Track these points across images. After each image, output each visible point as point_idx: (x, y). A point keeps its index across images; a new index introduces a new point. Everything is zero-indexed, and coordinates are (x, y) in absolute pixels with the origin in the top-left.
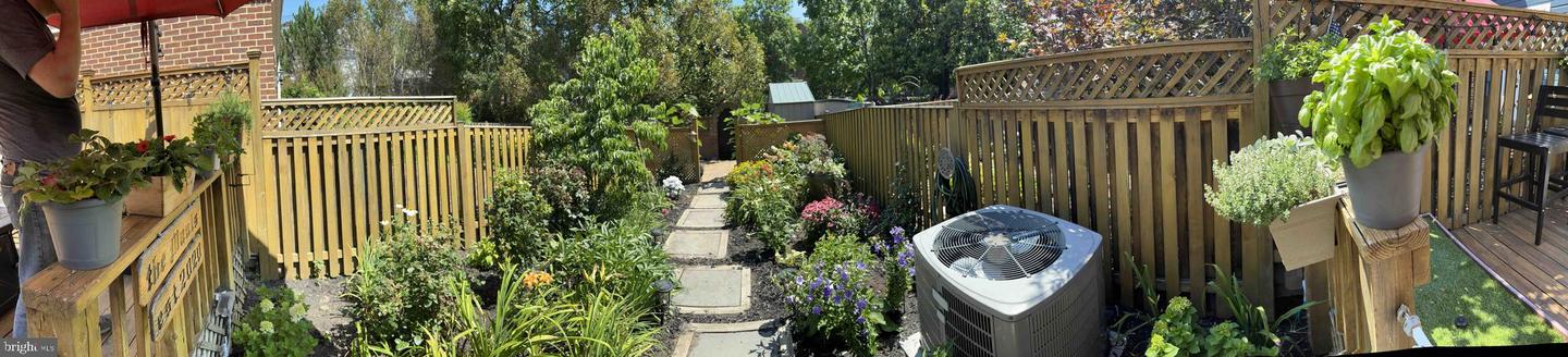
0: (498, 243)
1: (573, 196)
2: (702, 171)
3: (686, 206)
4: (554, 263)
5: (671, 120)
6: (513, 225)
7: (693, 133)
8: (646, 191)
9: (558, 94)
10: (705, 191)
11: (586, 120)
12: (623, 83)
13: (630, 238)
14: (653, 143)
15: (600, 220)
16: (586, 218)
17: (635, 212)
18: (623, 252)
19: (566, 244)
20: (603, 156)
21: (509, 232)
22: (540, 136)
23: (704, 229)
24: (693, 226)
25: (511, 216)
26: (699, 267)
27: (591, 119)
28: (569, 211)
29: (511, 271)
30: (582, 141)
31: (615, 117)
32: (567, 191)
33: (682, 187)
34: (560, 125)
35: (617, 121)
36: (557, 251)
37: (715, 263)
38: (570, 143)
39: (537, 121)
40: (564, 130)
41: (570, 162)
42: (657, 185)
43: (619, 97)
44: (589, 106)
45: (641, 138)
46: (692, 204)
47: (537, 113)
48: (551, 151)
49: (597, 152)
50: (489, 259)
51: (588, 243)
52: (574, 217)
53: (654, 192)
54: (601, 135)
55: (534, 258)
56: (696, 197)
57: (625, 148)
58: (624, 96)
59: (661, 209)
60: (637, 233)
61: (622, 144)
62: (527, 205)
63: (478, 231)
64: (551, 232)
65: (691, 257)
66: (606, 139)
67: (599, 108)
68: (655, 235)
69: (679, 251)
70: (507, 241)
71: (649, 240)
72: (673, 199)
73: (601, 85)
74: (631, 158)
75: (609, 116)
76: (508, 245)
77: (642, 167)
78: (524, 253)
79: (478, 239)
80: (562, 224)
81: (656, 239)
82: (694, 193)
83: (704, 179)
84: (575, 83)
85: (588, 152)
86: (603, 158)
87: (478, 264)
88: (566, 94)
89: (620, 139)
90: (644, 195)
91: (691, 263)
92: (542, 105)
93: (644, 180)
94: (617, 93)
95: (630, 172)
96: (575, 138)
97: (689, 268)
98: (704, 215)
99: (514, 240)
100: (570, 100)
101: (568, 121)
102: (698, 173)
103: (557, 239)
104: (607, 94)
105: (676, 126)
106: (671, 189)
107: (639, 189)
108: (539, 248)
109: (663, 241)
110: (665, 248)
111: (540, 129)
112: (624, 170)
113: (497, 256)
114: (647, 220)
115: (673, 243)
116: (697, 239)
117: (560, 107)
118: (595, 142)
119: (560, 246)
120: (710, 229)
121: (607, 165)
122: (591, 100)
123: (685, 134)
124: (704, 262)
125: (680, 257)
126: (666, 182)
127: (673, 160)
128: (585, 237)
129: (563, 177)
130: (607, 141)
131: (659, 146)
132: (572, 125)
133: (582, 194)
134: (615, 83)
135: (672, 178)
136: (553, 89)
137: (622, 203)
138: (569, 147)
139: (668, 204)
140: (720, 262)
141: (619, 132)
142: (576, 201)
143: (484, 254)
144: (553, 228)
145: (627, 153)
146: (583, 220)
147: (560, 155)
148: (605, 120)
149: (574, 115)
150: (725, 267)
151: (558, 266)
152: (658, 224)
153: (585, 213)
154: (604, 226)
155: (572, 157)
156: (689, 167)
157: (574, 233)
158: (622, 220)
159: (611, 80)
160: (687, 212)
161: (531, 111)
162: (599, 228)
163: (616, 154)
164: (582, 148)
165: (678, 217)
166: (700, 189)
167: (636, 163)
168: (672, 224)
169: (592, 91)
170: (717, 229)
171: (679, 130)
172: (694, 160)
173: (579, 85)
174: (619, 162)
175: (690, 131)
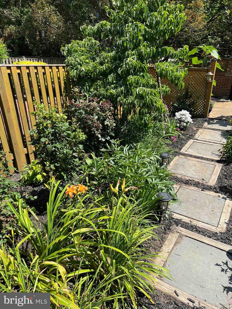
0: (44, 166)
1: (103, 124)
2: (211, 108)
3: (191, 137)
4: (89, 175)
5: (191, 61)
6: (55, 150)
7: (211, 74)
8: (160, 121)
9: (89, 35)
10: (210, 126)
11: (114, 59)
12: (150, 26)
13: (144, 158)
14: (173, 82)
15: (123, 144)
16: (112, 141)
17: (150, 137)
18: (138, 168)
19: (97, 162)
20: (128, 91)
21: (52, 156)
22: (73, 73)
23: (202, 158)
24: (194, 154)
25: (52, 143)
26: (192, 188)
27: (120, 58)
28: (100, 136)
29: (57, 185)
30: (110, 78)
31: (141, 58)
32: (98, 120)
33: (191, 120)
34: (92, 64)
35: (142, 61)
36: (91, 167)
37: (205, 188)
38: (100, 79)
39: (70, 59)
40: (95, 68)
41: (100, 95)
42: (170, 116)
43: (145, 39)
44: (117, 47)
45: (162, 76)
46: (196, 136)
47: (69, 52)
48: (84, 85)
49: (123, 88)
50: (39, 177)
51: (113, 160)
52: (103, 140)
53: (167, 123)
54: (128, 73)
55: (74, 174)
56: (201, 130)
57: (147, 85)
58: (150, 39)
59: (170, 136)
60: (149, 155)
61: (144, 81)
62: (65, 134)
63: (27, 156)
64: (86, 152)
65: (187, 178)
66: (131, 76)
67: (126, 49)
68: (163, 158)
69: (179, 172)
70: (51, 163)
71: (158, 160)
72: (182, 130)
73: (129, 28)
74: (151, 94)
75: (135, 56)
76: (52, 166)
77: (160, 103)
78: (66, 171)
79: (29, 162)
80: (94, 146)
81: (163, 161)
82: (200, 127)
83: (212, 115)
84: (105, 25)
85: (116, 88)
86: (128, 93)
87: (31, 182)
88: (97, 35)
89: (143, 76)
90: (158, 124)
91: (187, 183)
92: (74, 44)
93: (160, 113)
94: (143, 36)
95: (149, 107)
96: (105, 74)
97: (184, 186)
98: (204, 147)
99: (57, 162)
100: (100, 41)
101: (98, 60)
102: (208, 109)
103: (91, 157)
104: (134, 37)
105: (195, 66)
106: (180, 121)
107: (155, 119)
108: (77, 166)
109: (169, 163)
110: (169, 168)
111: (73, 67)
112: (144, 104)
113: (45, 174)
114: (158, 145)
115: (176, 165)
116: (195, 165)
117: (92, 46)
118: (122, 79)
119: (93, 163)
120: (207, 159)
121: (131, 99)
122: (119, 42)
123: (203, 74)
124: (197, 184)
125: (179, 176)
126: (178, 115)
127: (187, 96)
128: (111, 156)
129: (94, 108)
130: (132, 78)
131: (177, 85)
132: (101, 64)
133: (110, 122)
134: (142, 27)
135: (184, 112)
136: (84, 30)
137: (140, 130)
138: (99, 82)
139: (176, 133)
140: (210, 188)
141: (143, 71)
142: (105, 128)
143: (35, 174)
144: (87, 149)
145: (148, 90)
146: (110, 143)
147: (92, 90)
148: (132, 60)
149: (104, 54)
150: (212, 193)
151: (92, 178)
152: (167, 149)
153: (112, 137)
154: (126, 148)
155: (102, 91)
156: (200, 103)
157: (103, 152)
158: (139, 144)
159: (139, 24)
160: (191, 141)
161: (64, 50)
162: (122, 150)
163: (139, 90)
164: (110, 84)
165: (183, 145)
166: (206, 124)
167: (155, 99)
168: (177, 150)
169: (121, 34)
170: (212, 160)
171: (197, 70)
172: (206, 98)
173: (108, 27)
174: (141, 97)
175: (208, 71)
